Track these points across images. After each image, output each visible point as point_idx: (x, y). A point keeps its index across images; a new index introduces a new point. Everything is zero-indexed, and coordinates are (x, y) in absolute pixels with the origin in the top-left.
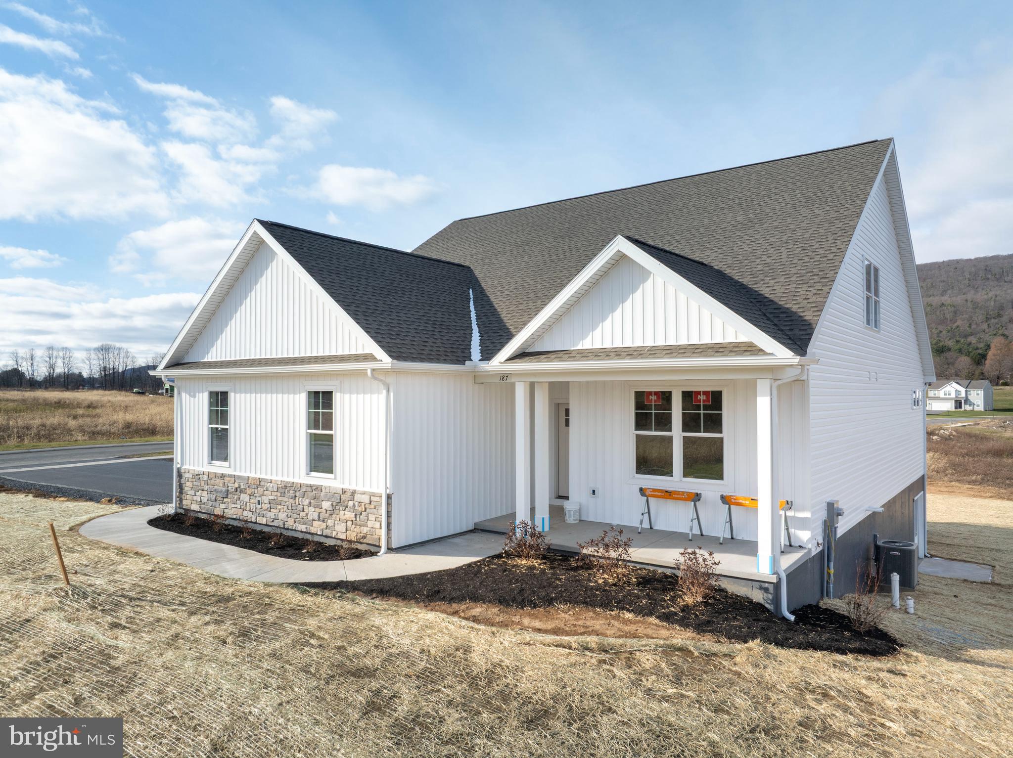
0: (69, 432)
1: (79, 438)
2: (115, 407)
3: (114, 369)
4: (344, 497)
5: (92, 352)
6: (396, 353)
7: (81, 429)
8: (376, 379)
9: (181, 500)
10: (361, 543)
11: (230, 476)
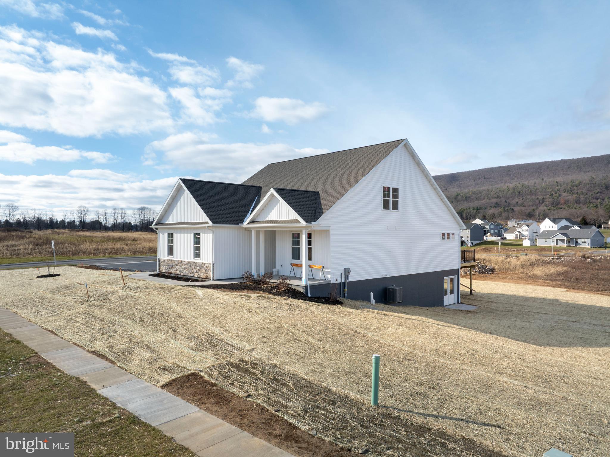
0: (124, 251)
1: (129, 254)
2: (145, 240)
3: (147, 220)
4: (203, 265)
5: (136, 210)
6: (214, 222)
7: (130, 250)
8: (209, 229)
9: (160, 269)
10: (207, 279)
11: (173, 260)
